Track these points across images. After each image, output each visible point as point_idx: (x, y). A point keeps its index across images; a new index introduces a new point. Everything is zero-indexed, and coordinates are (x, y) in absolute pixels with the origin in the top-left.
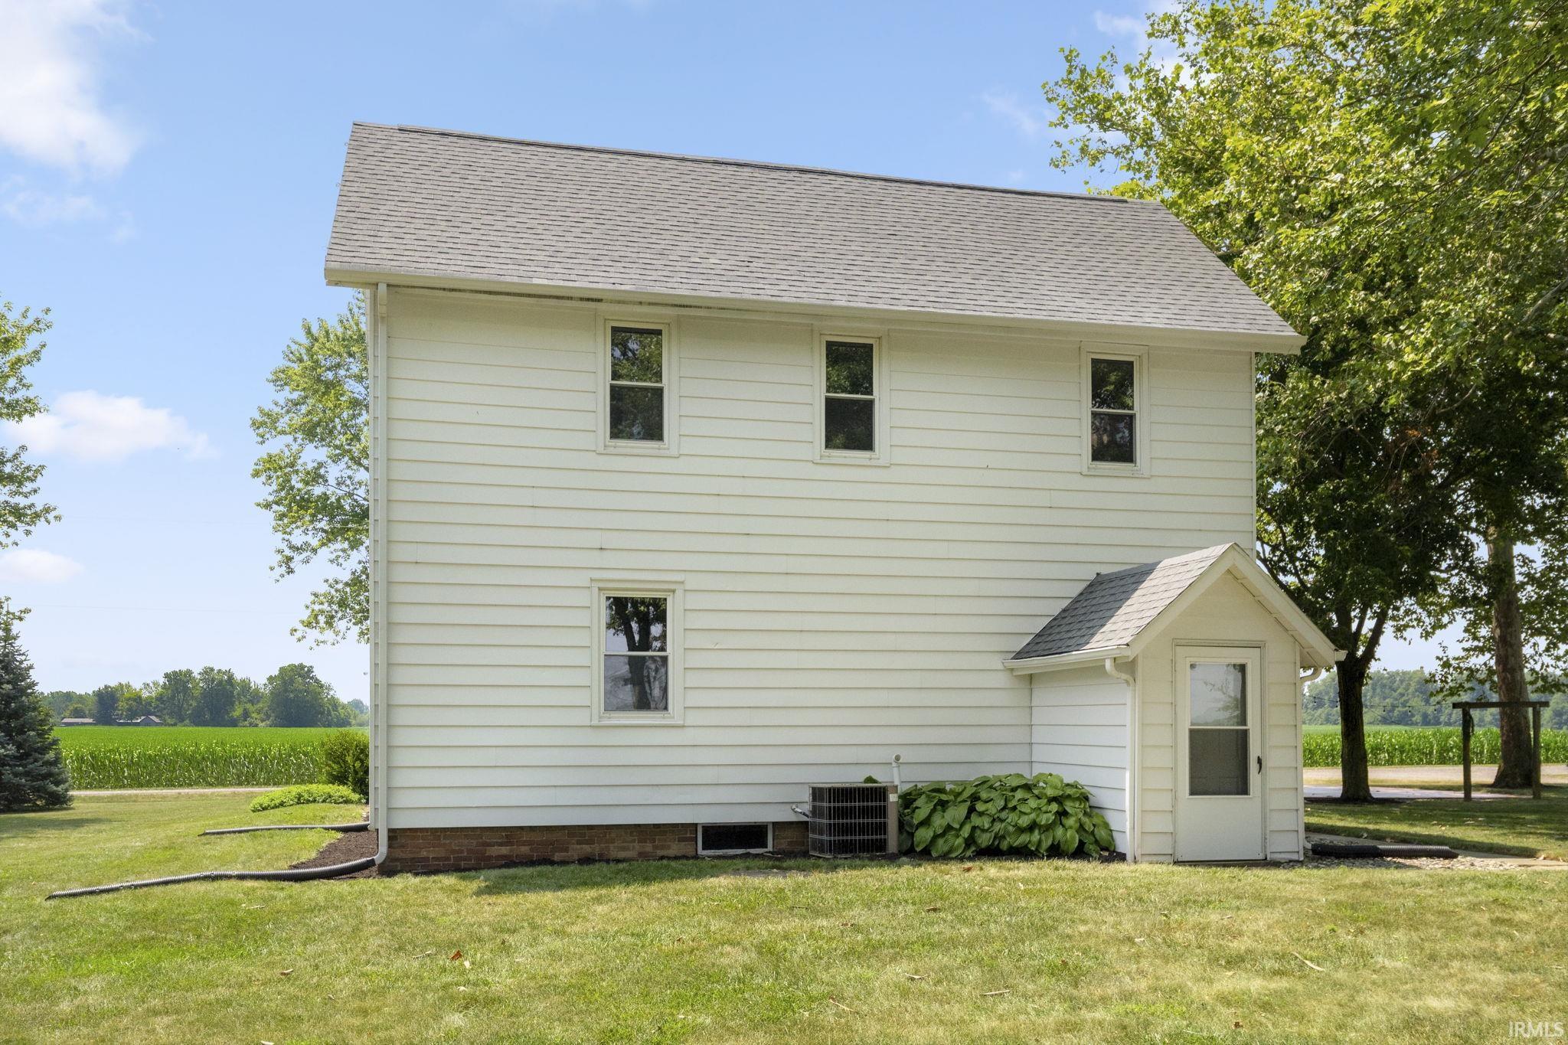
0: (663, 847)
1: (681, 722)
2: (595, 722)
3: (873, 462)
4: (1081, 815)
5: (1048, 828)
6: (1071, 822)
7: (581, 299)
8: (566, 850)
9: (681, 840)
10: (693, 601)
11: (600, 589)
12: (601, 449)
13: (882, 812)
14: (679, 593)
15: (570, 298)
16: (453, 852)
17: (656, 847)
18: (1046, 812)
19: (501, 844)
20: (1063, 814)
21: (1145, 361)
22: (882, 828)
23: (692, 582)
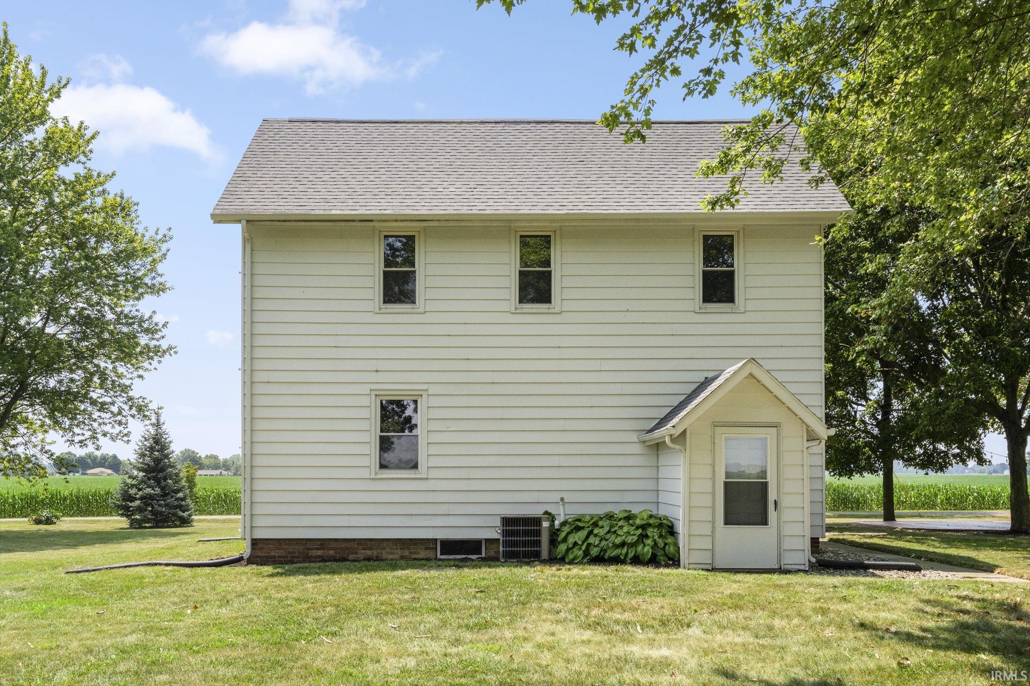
0: (415, 553)
1: (425, 476)
2: (373, 476)
3: (551, 311)
4: (656, 537)
5: (633, 545)
6: (649, 542)
7: (360, 221)
8: (357, 553)
9: (426, 549)
10: (434, 402)
11: (376, 395)
12: (377, 310)
13: (538, 533)
14: (425, 397)
15: (353, 221)
16: (290, 553)
17: (410, 553)
18: (633, 535)
19: (318, 549)
20: (644, 536)
21: (741, 235)
22: (538, 543)
23: (433, 390)
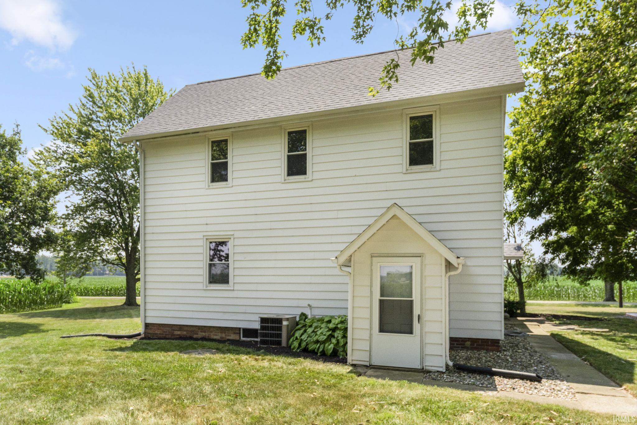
0: (229, 336)
1: (232, 289)
2: (205, 288)
3: (307, 180)
4: (339, 338)
5: (324, 342)
6: (334, 341)
8: (198, 334)
9: (234, 333)
10: (237, 242)
11: (207, 239)
12: (207, 187)
13: (280, 329)
14: (232, 239)
16: (164, 332)
17: (226, 335)
18: (325, 335)
19: (178, 330)
20: (332, 336)
21: (438, 113)
22: (280, 336)
23: (237, 235)
